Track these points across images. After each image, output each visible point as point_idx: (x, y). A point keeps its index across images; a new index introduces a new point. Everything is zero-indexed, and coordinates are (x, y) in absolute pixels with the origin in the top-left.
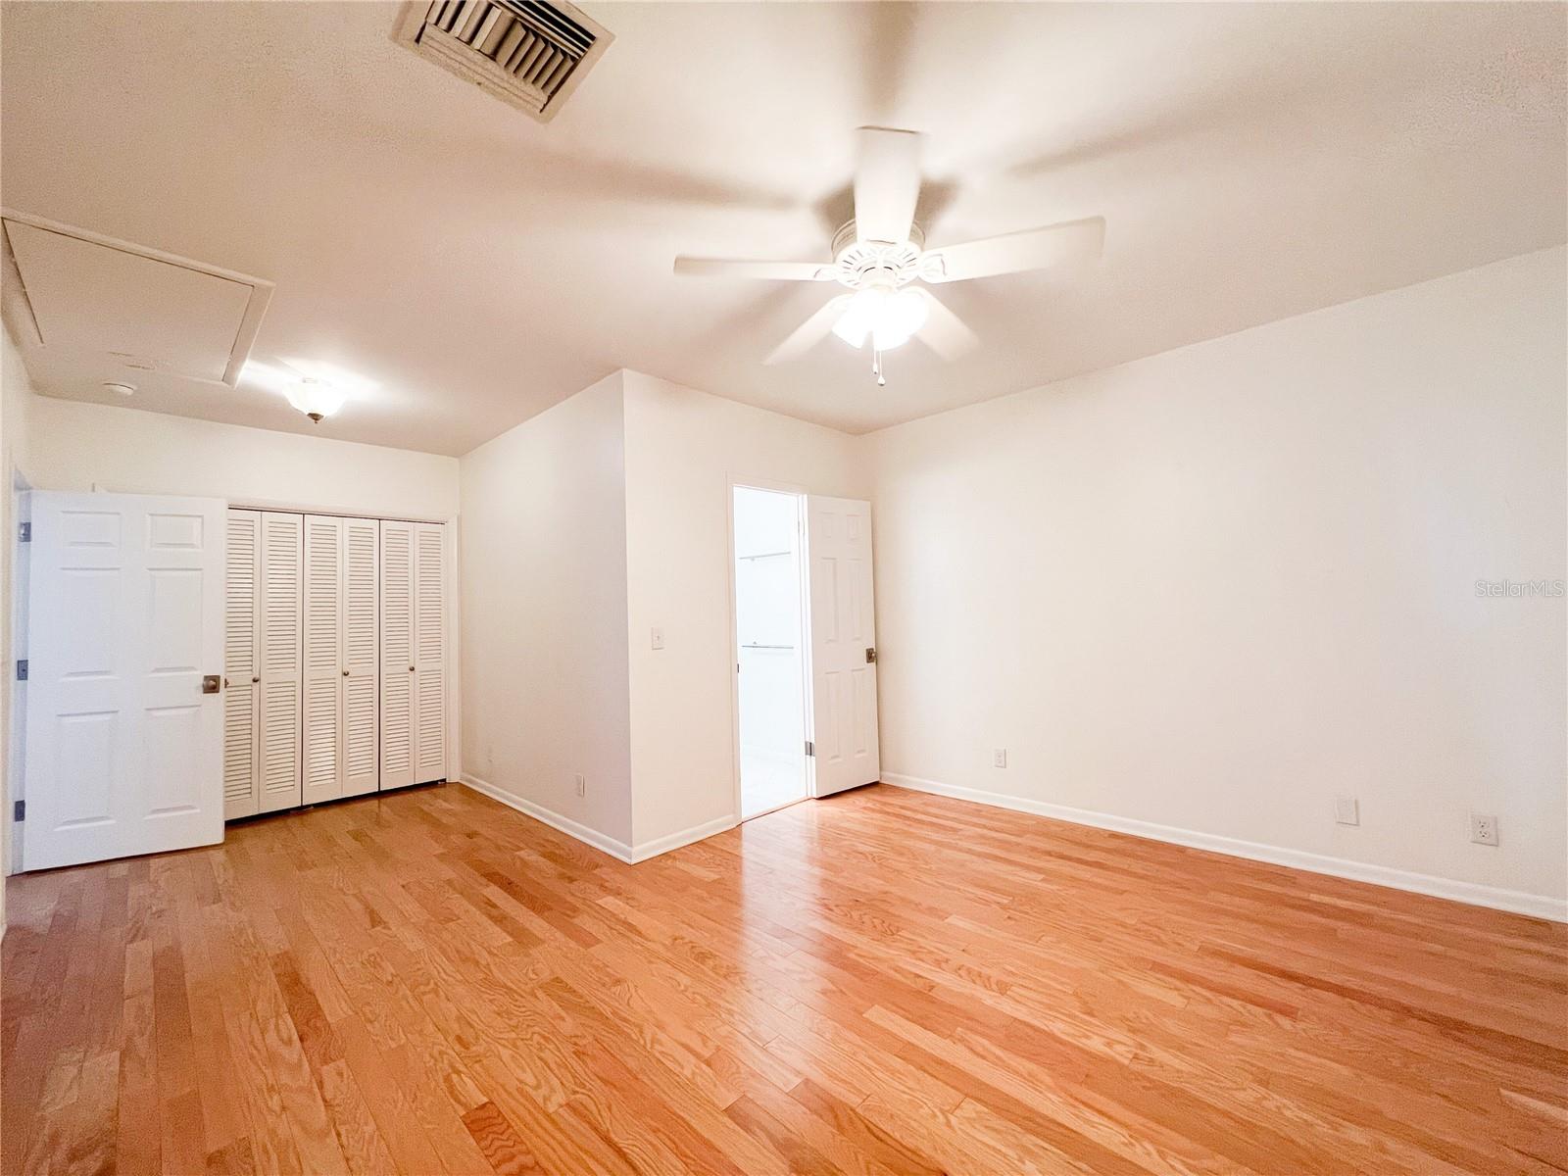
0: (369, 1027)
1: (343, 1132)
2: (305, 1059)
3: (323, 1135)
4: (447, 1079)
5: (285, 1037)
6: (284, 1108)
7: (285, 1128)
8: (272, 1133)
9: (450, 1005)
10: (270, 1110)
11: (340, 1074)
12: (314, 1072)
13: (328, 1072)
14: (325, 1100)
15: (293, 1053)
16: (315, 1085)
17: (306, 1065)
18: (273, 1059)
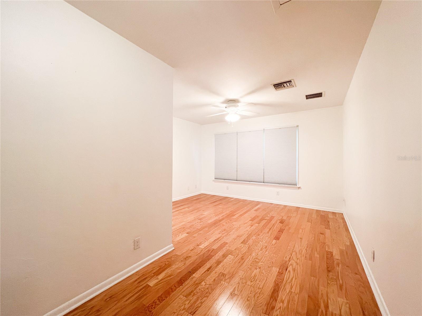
0: (274, 262)
1: (292, 250)
2: (289, 265)
3: (295, 251)
4: (274, 245)
5: (289, 273)
6: (298, 259)
7: (299, 256)
8: (301, 257)
9: (259, 254)
10: (300, 260)
11: (286, 257)
12: (289, 261)
13: (287, 259)
14: (291, 255)
15: (290, 268)
16: (291, 259)
17: (289, 264)
18: (294, 270)
